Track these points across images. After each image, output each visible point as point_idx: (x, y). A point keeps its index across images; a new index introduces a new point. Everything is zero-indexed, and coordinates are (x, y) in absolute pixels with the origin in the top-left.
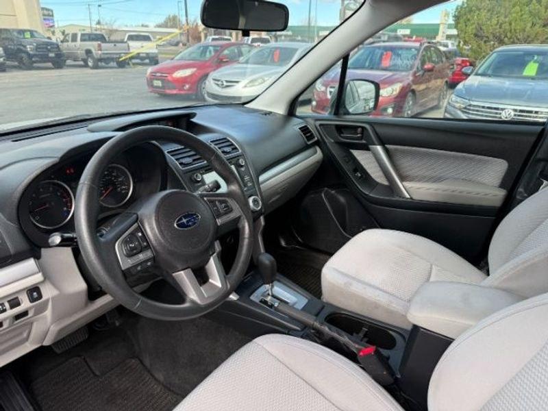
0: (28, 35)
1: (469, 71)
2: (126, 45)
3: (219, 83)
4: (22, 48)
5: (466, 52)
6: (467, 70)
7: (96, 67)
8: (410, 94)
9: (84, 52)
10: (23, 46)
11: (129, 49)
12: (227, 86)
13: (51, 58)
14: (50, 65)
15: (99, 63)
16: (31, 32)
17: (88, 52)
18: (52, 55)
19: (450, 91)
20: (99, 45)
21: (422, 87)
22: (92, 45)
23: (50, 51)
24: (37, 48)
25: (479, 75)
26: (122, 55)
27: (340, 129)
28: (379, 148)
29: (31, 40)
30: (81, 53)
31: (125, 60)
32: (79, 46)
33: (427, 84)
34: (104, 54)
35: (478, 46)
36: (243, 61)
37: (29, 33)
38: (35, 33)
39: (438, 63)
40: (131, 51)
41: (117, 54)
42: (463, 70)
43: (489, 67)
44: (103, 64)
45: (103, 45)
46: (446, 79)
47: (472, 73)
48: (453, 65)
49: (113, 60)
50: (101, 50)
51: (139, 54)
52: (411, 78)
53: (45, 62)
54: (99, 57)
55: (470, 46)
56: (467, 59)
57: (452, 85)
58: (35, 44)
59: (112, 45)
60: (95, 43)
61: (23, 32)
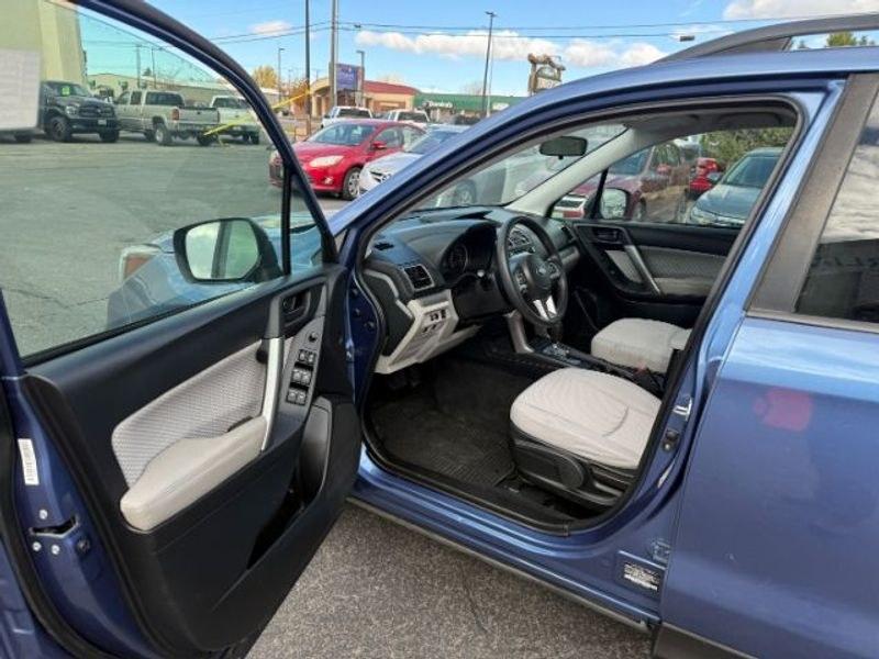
0: (66, 91)
1: (716, 179)
2: (215, 113)
3: (381, 178)
4: (59, 109)
5: (713, 151)
6: (713, 176)
7: (167, 143)
8: (639, 204)
9: (150, 120)
10: (59, 106)
11: (218, 120)
13: (102, 125)
14: (96, 136)
15: (173, 138)
16: (72, 86)
17: (157, 121)
18: (102, 122)
19: (690, 203)
20: (176, 112)
21: (654, 196)
22: (165, 111)
23: (99, 116)
24: (81, 111)
25: (730, 184)
26: (208, 127)
27: (596, 231)
28: (633, 249)
29: (70, 98)
31: (212, 134)
32: (144, 112)
33: (660, 192)
34: (181, 124)
35: (728, 143)
36: (410, 149)
37: (68, 89)
38: (77, 89)
39: (676, 165)
40: (222, 122)
41: (200, 126)
42: (709, 176)
43: (741, 174)
44: (178, 140)
45: (180, 111)
46: (685, 187)
47: (719, 180)
48: (694, 167)
49: (193, 133)
50: (177, 119)
51: (232, 127)
52: (640, 184)
53: (91, 132)
54: (173, 128)
55: (718, 143)
56: (713, 160)
57: (694, 194)
58: (78, 105)
59: (196, 112)
60: (170, 108)
61: (59, 87)
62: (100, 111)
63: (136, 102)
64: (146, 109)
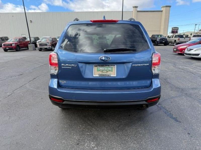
4: (156, 40)
13: (164, 42)
14: (163, 45)
17: (175, 41)
20: (179, 39)
30: (173, 41)
34: (179, 41)
45: (180, 39)
50: (179, 40)
54: (178, 42)
58: (160, 39)
59: (184, 38)
60: (178, 38)
61: (158, 35)
62: (164, 40)
63: (173, 37)
64: (174, 39)
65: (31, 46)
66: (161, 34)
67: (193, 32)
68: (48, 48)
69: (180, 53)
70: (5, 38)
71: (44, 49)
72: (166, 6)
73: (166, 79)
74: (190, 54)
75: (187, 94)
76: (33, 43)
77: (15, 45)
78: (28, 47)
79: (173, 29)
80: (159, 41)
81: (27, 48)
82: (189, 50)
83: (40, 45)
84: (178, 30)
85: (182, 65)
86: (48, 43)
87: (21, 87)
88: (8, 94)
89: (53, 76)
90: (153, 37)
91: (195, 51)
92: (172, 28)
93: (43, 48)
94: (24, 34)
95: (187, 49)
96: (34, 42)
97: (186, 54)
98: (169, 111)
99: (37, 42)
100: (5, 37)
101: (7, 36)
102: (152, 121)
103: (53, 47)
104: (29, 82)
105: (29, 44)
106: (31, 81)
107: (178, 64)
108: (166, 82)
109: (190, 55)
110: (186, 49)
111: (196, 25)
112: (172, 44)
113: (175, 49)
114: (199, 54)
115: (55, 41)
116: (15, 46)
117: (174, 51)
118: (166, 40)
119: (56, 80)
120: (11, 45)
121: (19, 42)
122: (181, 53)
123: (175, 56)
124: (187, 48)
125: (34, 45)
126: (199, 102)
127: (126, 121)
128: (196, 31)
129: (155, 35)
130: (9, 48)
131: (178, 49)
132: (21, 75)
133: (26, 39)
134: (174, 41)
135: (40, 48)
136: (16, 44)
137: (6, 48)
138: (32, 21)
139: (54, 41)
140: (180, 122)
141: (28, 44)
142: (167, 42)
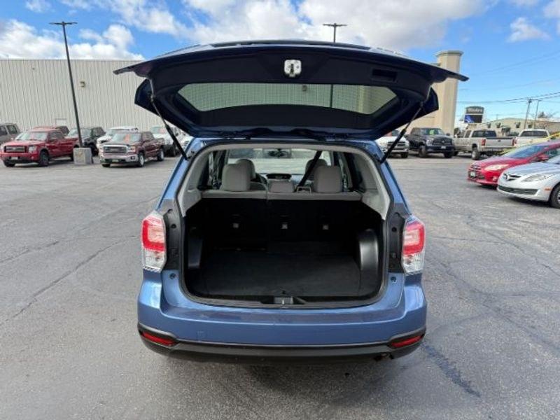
0: (432, 132)
2: (510, 141)
4: (423, 142)
7: (477, 158)
12: (510, 180)
13: (443, 149)
14: (442, 155)
16: (436, 130)
17: (475, 146)
18: (443, 147)
20: (484, 141)
22: (479, 141)
23: (443, 144)
24: (434, 142)
29: (433, 136)
30: (469, 146)
32: (469, 141)
37: (434, 131)
38: (438, 131)
45: (487, 140)
50: (484, 145)
53: (438, 152)
54: (481, 150)
58: (433, 139)
59: (497, 140)
60: (482, 139)
61: (428, 130)
62: (443, 142)
63: (467, 136)
64: (471, 140)
65: (80, 153)
66: (435, 126)
67: (522, 119)
68: (128, 160)
69: (486, 182)
70: (8, 129)
71: (117, 161)
72: (451, 53)
73: (447, 265)
74: (512, 190)
75: (499, 310)
76: (87, 145)
77: (37, 150)
78: (71, 155)
79: (468, 112)
80: (431, 145)
81: (69, 158)
82: (509, 177)
83: (108, 150)
84: (482, 113)
85: (491, 220)
86: (128, 145)
87: (55, 282)
88: (21, 304)
89: (149, 276)
90: (414, 133)
91: (526, 181)
92: (467, 108)
93: (114, 161)
94: (60, 118)
95: (505, 175)
96: (89, 142)
97: (503, 188)
98: (450, 361)
99: (98, 142)
100: (8, 126)
101: (14, 123)
102: (407, 392)
103: (142, 157)
104: (77, 267)
105: (77, 146)
106: (83, 263)
107: (479, 218)
108: (447, 272)
109: (514, 192)
110: (502, 175)
111: (530, 102)
112: (466, 154)
113: (473, 171)
114: (536, 190)
115: (149, 141)
116: (36, 153)
117: (471, 178)
118: (451, 142)
119: (157, 287)
120: (26, 148)
121: (48, 143)
122: (489, 183)
123: (473, 190)
124: (505, 172)
125: (89, 149)
126: (530, 336)
127: (337, 391)
128: (531, 118)
129: (419, 129)
130: (19, 157)
131: (480, 173)
132: (54, 244)
133: (68, 132)
134: (471, 146)
135: (107, 160)
136: (38, 146)
137: (10, 157)
138: (86, 82)
139: (144, 142)
140: (478, 395)
141: (71, 147)
142: (454, 148)
